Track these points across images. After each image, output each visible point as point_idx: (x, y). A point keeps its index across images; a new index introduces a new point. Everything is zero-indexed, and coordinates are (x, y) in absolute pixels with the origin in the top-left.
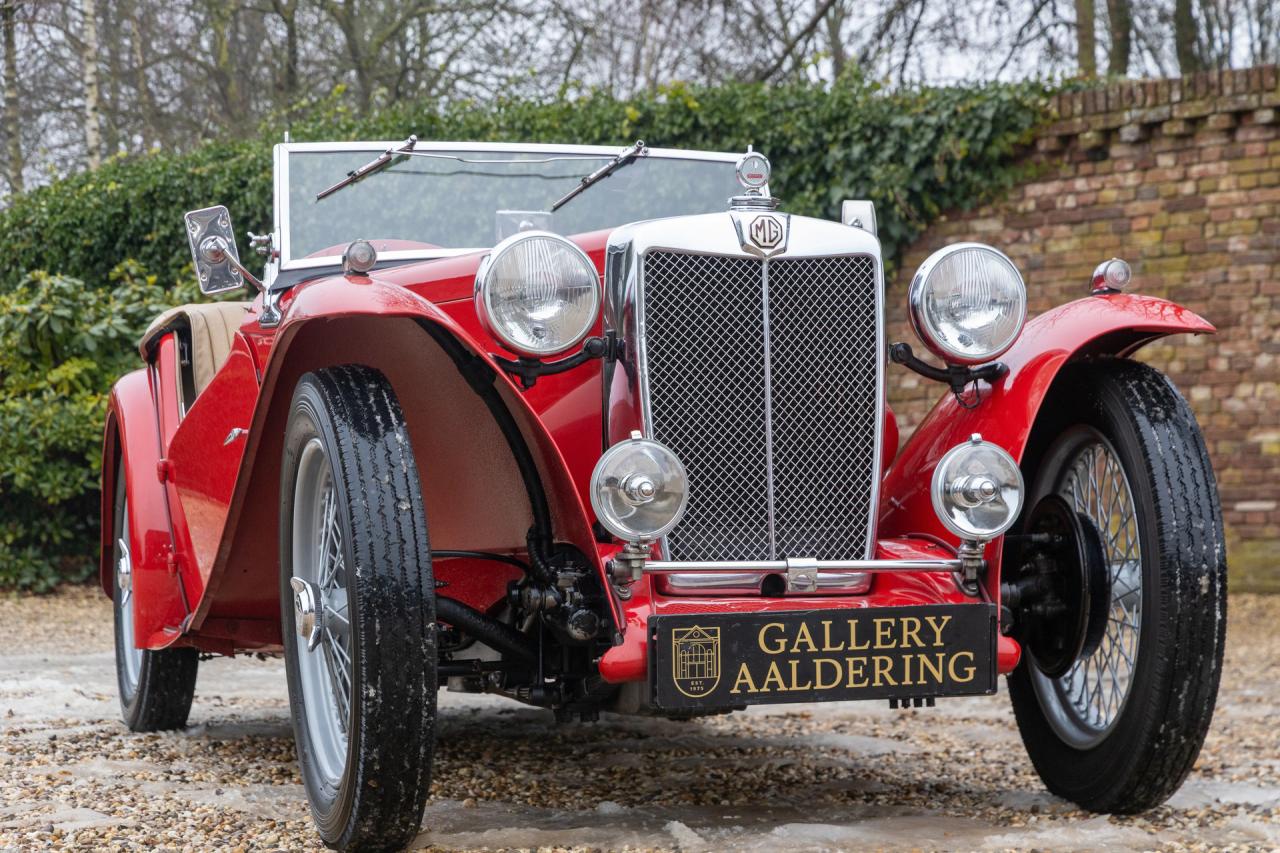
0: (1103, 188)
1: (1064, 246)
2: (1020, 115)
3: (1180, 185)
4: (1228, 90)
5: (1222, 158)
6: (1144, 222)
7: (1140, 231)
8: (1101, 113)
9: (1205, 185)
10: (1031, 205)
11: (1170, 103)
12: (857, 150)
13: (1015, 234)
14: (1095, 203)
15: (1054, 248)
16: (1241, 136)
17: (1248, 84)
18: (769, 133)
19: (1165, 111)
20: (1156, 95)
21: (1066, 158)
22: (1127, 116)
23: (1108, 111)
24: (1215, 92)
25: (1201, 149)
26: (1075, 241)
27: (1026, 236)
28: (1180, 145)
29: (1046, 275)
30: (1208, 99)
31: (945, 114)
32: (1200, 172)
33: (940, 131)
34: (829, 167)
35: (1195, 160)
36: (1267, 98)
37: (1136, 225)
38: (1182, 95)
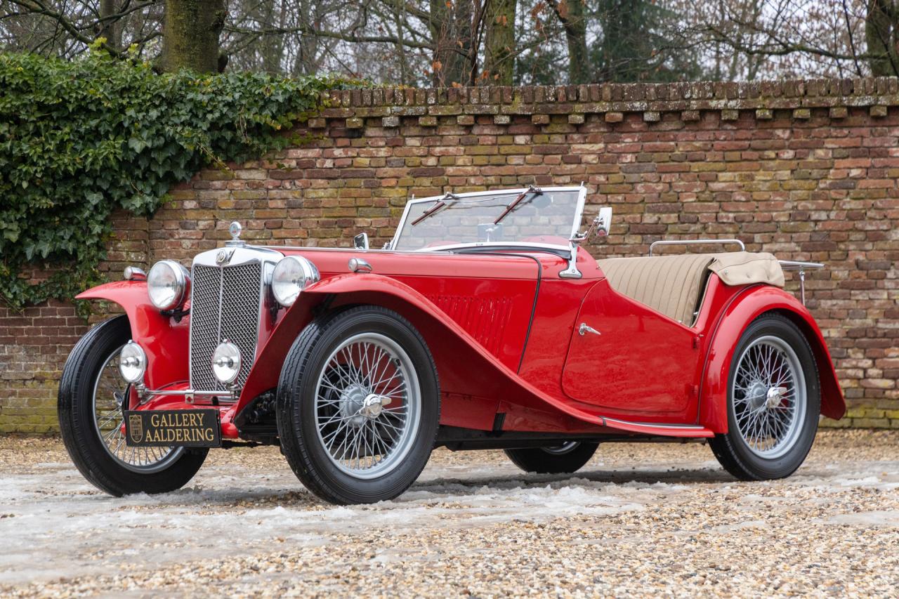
0: (358, 155)
1: (321, 193)
2: (299, 101)
3: (423, 159)
4: (475, 101)
5: (460, 143)
6: (393, 182)
7: (388, 187)
8: (367, 106)
9: (444, 160)
10: (294, 163)
11: (426, 104)
12: (154, 114)
13: (277, 183)
14: (351, 165)
15: (311, 194)
16: (476, 131)
17: (491, 97)
18: (74, 95)
19: (422, 109)
20: (415, 98)
21: (327, 134)
22: (388, 110)
23: (372, 105)
24: (464, 101)
25: (442, 136)
26: (331, 191)
27: (287, 185)
28: (426, 132)
29: (304, 212)
30: (457, 104)
31: (237, 95)
32: (441, 152)
33: (230, 105)
34: (126, 124)
35: (438, 144)
36: (504, 109)
37: (384, 183)
38: (437, 101)
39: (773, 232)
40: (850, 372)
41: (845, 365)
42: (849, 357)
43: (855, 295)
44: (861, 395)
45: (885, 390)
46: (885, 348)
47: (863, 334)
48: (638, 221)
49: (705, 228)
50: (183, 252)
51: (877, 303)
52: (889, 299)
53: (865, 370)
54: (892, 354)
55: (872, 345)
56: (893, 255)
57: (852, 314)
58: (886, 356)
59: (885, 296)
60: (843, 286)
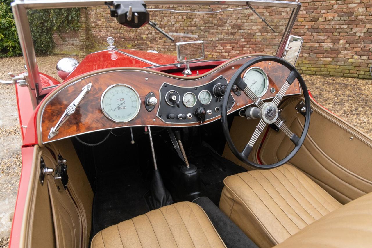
39: (199, 9)
40: (218, 51)
41: (216, 48)
42: (217, 46)
43: (219, 28)
44: (220, 57)
45: (226, 56)
46: (226, 44)
47: (221, 40)
48: (169, 7)
49: (183, 8)
50: (93, 17)
51: (224, 31)
52: (227, 29)
53: (221, 50)
54: (227, 46)
55: (223, 43)
56: (228, 16)
57: (218, 34)
58: (226, 47)
59: (226, 29)
60: (216, 25)
